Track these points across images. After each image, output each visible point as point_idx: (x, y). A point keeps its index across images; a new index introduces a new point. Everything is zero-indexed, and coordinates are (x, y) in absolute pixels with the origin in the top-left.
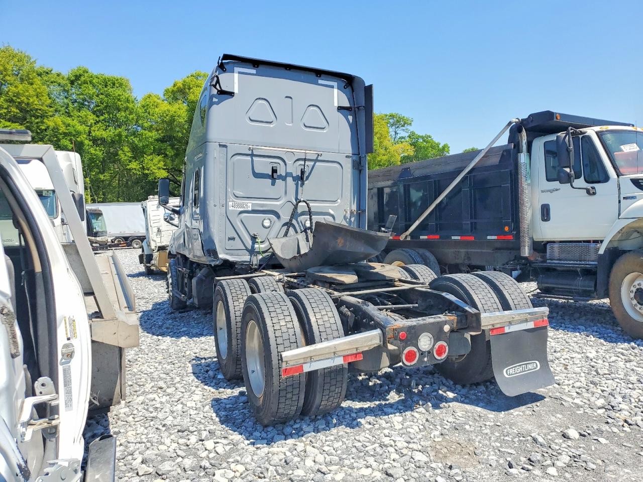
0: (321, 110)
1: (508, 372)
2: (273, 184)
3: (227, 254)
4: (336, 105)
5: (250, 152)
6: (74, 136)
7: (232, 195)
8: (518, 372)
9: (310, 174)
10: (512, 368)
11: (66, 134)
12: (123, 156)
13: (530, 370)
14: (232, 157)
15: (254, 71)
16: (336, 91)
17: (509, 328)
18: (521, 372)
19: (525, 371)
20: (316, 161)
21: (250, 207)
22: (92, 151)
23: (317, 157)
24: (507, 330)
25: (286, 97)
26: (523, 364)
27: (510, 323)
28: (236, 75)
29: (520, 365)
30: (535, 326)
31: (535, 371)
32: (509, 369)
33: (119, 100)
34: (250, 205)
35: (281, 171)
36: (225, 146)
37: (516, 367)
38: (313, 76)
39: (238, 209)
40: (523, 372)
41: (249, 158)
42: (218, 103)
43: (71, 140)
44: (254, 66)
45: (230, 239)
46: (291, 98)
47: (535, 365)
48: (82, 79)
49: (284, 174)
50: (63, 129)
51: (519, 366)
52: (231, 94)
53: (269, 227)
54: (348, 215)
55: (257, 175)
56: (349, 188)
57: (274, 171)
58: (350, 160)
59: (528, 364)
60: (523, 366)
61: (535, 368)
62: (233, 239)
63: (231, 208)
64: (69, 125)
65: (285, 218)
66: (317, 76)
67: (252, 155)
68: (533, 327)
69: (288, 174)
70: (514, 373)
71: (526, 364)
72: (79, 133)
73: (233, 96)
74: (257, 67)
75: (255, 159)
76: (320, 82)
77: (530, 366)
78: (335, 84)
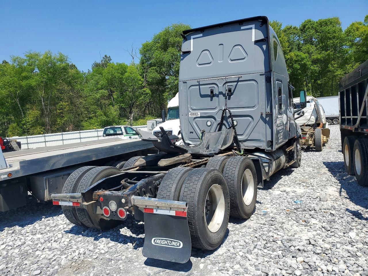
0: (242, 47)
1: (156, 241)
2: (211, 100)
3: (190, 140)
4: (253, 40)
5: (198, 84)
6: (300, 61)
7: (190, 109)
8: (162, 243)
9: (234, 91)
10: (159, 239)
11: (296, 61)
12: (331, 67)
13: (173, 246)
14: (189, 88)
15: (201, 35)
16: (253, 30)
17: (157, 211)
18: (165, 245)
19: (169, 245)
20: (238, 81)
21: (199, 114)
22: (312, 67)
23: (239, 79)
24: (155, 212)
25: (220, 45)
26: (169, 240)
27: (158, 208)
28: (192, 40)
29: (167, 240)
30: (176, 214)
31: (177, 248)
32: (157, 239)
33: (329, 33)
34: (199, 113)
35: (216, 92)
36: (186, 82)
37: (163, 239)
38: (237, 26)
39: (193, 116)
40: (167, 245)
41: (198, 87)
42: (182, 59)
43: (299, 64)
44: (201, 32)
45: (191, 133)
46: (222, 44)
47: (178, 244)
48: (307, 27)
49: (217, 93)
50: (295, 58)
51: (165, 240)
52: (189, 52)
53: (210, 126)
54: (264, 116)
55: (202, 96)
56: (264, 96)
57: (212, 92)
58: (264, 77)
59: (173, 241)
60: (169, 241)
61: (178, 246)
62: (192, 133)
63: (190, 116)
64: (298, 56)
65: (219, 120)
66: (240, 25)
67: (199, 85)
68: (175, 215)
69: (221, 93)
70: (159, 243)
71: (172, 241)
72: (303, 59)
73: (190, 53)
74: (203, 32)
75: (201, 87)
76: (242, 28)
77: (173, 243)
78: (253, 26)
